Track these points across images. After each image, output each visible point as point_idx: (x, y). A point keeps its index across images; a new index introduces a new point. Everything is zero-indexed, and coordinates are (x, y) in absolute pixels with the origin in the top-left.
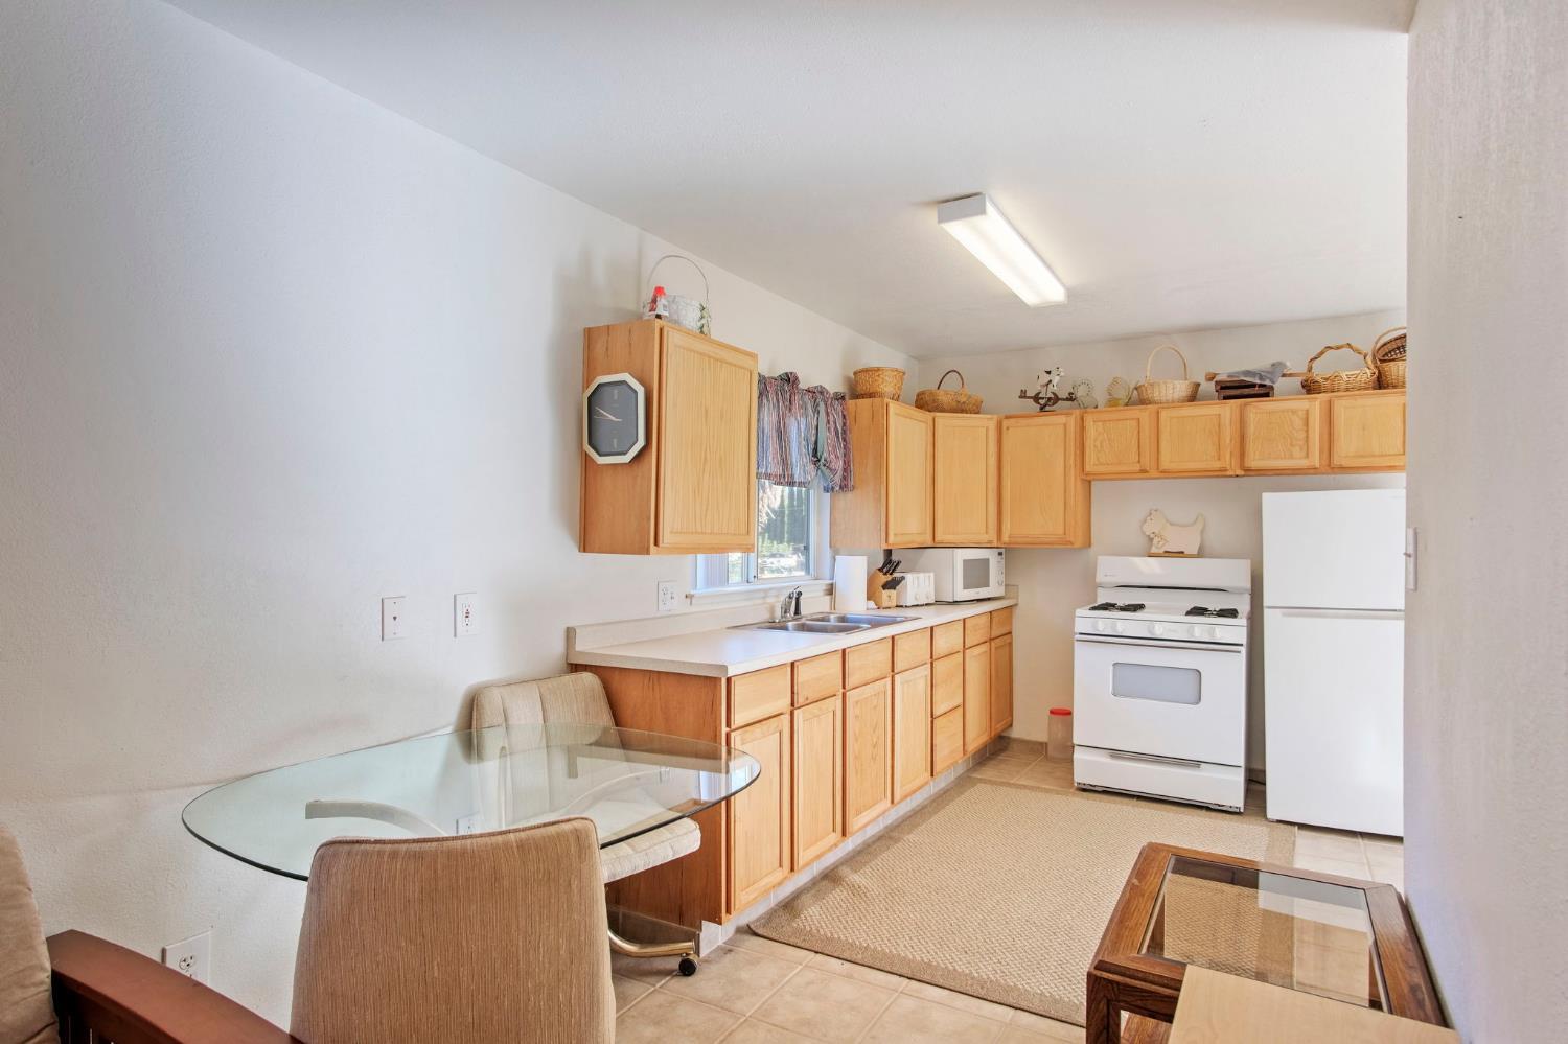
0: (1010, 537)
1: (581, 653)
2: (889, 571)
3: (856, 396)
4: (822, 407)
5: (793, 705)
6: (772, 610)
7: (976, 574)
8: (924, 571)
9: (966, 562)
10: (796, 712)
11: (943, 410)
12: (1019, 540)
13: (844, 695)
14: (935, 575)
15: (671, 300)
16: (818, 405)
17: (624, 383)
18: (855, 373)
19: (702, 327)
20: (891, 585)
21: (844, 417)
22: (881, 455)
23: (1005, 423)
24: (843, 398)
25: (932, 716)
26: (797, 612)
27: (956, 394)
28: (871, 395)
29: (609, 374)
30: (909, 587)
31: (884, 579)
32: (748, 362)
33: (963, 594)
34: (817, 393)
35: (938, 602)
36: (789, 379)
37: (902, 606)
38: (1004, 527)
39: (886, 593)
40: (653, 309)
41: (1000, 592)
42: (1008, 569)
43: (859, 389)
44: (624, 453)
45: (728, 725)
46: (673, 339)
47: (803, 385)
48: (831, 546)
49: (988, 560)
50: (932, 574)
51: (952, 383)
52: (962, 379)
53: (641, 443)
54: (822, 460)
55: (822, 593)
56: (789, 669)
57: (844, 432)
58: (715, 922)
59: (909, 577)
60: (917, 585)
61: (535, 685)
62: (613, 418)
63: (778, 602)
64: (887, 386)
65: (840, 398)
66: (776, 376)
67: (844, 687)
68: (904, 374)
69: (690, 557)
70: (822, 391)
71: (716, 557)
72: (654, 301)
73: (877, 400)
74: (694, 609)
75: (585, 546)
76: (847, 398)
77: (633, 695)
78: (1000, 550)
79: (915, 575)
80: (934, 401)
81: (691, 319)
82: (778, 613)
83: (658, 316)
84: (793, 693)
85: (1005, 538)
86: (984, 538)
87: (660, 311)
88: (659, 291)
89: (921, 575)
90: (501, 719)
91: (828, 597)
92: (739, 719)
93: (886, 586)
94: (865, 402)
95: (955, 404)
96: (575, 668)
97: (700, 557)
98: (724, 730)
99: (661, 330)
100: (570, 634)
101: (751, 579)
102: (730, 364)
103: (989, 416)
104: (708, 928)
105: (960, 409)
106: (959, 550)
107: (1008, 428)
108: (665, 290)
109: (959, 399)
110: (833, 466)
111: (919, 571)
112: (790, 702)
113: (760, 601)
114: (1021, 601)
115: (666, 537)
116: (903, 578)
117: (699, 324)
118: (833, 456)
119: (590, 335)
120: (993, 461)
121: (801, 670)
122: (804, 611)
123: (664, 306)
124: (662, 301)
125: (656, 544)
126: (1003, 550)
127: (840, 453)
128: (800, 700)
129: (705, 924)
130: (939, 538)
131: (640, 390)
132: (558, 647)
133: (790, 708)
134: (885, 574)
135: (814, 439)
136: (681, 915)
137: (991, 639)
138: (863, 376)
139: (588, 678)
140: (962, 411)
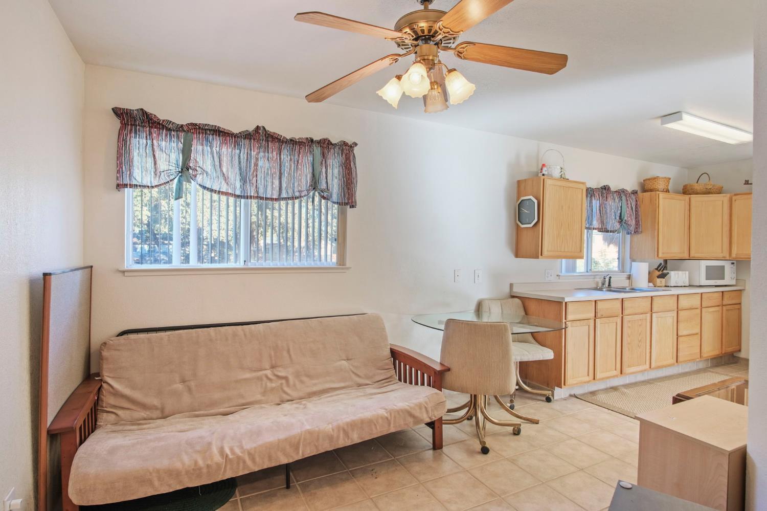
0: (736, 255)
1: (516, 292)
2: (661, 271)
3: (644, 190)
4: (624, 198)
5: (595, 317)
6: (597, 283)
7: (716, 273)
8: (682, 271)
9: (707, 267)
10: (597, 320)
11: (697, 193)
12: (742, 257)
13: (622, 317)
14: (689, 274)
15: (548, 167)
16: (622, 197)
17: (530, 199)
18: (644, 181)
19: (561, 175)
20: (663, 276)
21: (636, 201)
22: (655, 218)
23: (734, 198)
24: (636, 193)
25: (677, 335)
26: (609, 285)
27: (705, 184)
28: (651, 191)
29: (526, 196)
30: (672, 278)
31: (658, 273)
32: (581, 186)
33: (704, 282)
34: (621, 193)
35: (690, 286)
36: (606, 188)
37: (668, 286)
38: (733, 250)
39: (659, 280)
40: (541, 172)
41: (734, 282)
42: (738, 271)
43: (646, 187)
44: (530, 224)
45: (566, 319)
46: (548, 182)
47: (613, 189)
48: (630, 258)
49: (724, 266)
50: (687, 272)
51: (704, 179)
52: (709, 177)
53: (536, 220)
54: (624, 221)
55: (625, 278)
56: (594, 303)
57: (636, 207)
58: (560, 387)
59: (672, 273)
60: (676, 277)
61: (499, 301)
62: (526, 211)
63: (600, 281)
64: (661, 185)
65: (635, 193)
66: (599, 187)
67: (622, 314)
68: (670, 179)
69: (559, 260)
70: (623, 191)
71: (571, 261)
72: (542, 169)
73: (653, 193)
74: (560, 281)
75: (517, 256)
76: (639, 192)
77: (532, 307)
78: (733, 262)
79: (676, 272)
80: (692, 189)
81: (556, 173)
82: (600, 285)
83: (543, 175)
84: (595, 312)
85: (734, 255)
86: (721, 255)
87: (544, 172)
88: (544, 165)
89: (680, 272)
90: (488, 310)
91: (628, 281)
92: (570, 317)
93: (660, 277)
94: (648, 194)
95: (705, 190)
96: (513, 297)
97: (564, 261)
98: (564, 321)
99: (544, 180)
100: (511, 285)
101: (589, 271)
102: (572, 188)
103: (724, 195)
104: (557, 390)
105: (708, 192)
106: (703, 261)
107: (735, 200)
108: (546, 165)
109: (707, 187)
110: (629, 223)
111: (680, 271)
112: (594, 315)
113: (592, 280)
114: (747, 288)
115: (545, 253)
116: (668, 273)
117: (560, 174)
118: (629, 219)
119: (519, 182)
120: (726, 217)
121: (599, 304)
122: (612, 285)
123: (546, 171)
124: (545, 169)
125: (541, 255)
126: (735, 262)
127: (633, 217)
128: (599, 315)
129: (556, 388)
130: (692, 254)
131: (536, 201)
132: (507, 290)
133: (594, 318)
134: (659, 271)
135: (619, 212)
136: (548, 384)
137: (723, 305)
138: (647, 182)
139: (517, 300)
140: (709, 193)
